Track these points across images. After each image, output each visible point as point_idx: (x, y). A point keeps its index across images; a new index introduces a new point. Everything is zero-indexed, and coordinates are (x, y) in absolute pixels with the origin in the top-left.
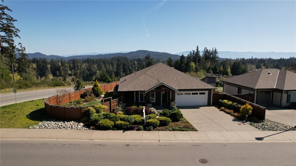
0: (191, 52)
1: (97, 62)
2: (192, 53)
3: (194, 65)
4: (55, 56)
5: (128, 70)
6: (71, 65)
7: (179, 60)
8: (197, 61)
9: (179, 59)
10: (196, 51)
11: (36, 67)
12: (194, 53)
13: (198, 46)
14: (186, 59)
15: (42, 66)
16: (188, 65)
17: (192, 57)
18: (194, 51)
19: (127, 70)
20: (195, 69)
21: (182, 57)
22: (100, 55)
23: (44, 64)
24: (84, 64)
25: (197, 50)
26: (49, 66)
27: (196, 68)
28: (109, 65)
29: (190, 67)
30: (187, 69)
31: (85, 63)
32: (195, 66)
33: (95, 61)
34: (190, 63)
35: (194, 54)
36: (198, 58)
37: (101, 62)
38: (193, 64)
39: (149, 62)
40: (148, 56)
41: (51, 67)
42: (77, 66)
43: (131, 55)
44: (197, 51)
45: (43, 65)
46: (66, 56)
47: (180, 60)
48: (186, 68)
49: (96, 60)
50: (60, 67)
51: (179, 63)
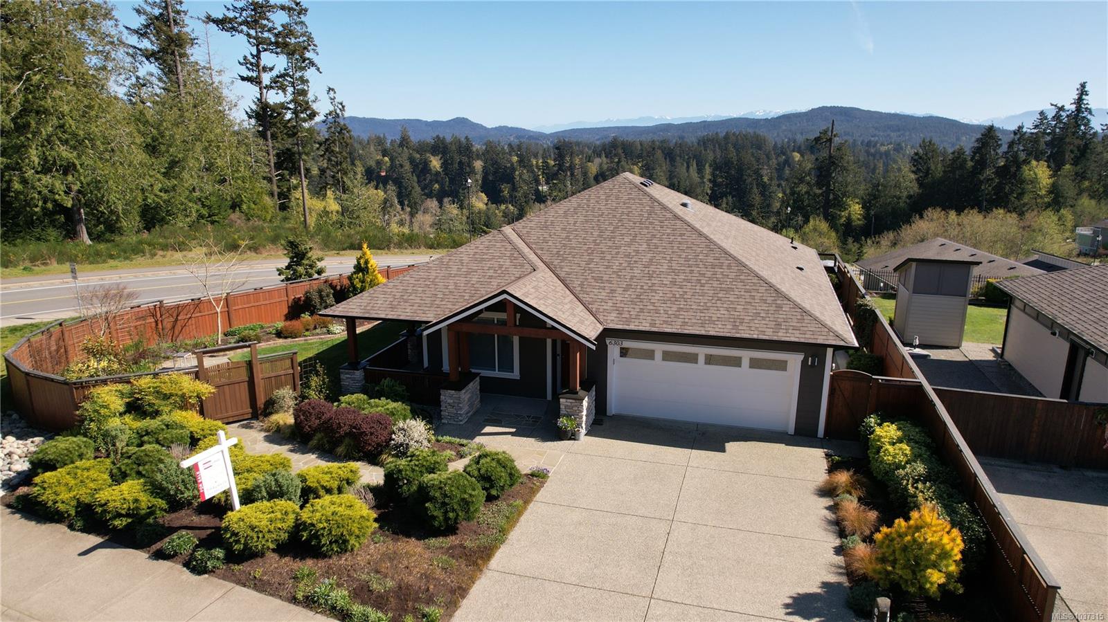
0: (1042, 113)
1: (645, 154)
2: (1050, 117)
3: (1048, 172)
4: (512, 128)
5: (755, 186)
6: (552, 163)
7: (968, 152)
8: (1068, 156)
9: (968, 144)
10: (1073, 107)
11: (441, 167)
12: (1057, 117)
13: (1083, 86)
14: (1004, 148)
15: (456, 166)
16: (1015, 175)
17: (1048, 138)
18: (1062, 109)
19: (752, 188)
20: (1050, 192)
21: (989, 134)
22: (668, 127)
23: (465, 159)
24: (597, 161)
25: (1079, 101)
26: (478, 165)
27: (1054, 190)
28: (688, 167)
29: (1022, 182)
30: (1007, 195)
31: (599, 156)
32: (1051, 181)
33: (639, 147)
34: (1025, 168)
35: (1061, 122)
36: (1078, 142)
37: (659, 154)
38: (1041, 173)
39: (831, 157)
40: (825, 132)
41: (484, 168)
42: (571, 168)
43: (784, 128)
44: (1079, 110)
45: (460, 162)
46: (548, 131)
47: (977, 151)
48: (999, 189)
49: (641, 145)
50: (513, 169)
51: (970, 164)
